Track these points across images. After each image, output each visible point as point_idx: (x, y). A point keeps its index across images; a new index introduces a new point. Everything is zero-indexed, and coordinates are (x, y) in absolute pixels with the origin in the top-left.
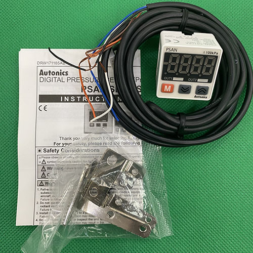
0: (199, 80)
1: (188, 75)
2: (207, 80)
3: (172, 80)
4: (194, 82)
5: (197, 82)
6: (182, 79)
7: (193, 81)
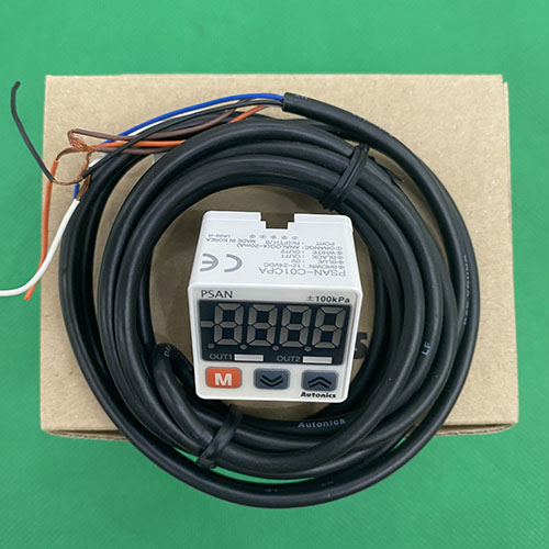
0: (305, 359)
1: (276, 348)
2: (329, 360)
3: (233, 360)
4: (294, 363)
5: (301, 362)
6: (261, 358)
7: (290, 362)
